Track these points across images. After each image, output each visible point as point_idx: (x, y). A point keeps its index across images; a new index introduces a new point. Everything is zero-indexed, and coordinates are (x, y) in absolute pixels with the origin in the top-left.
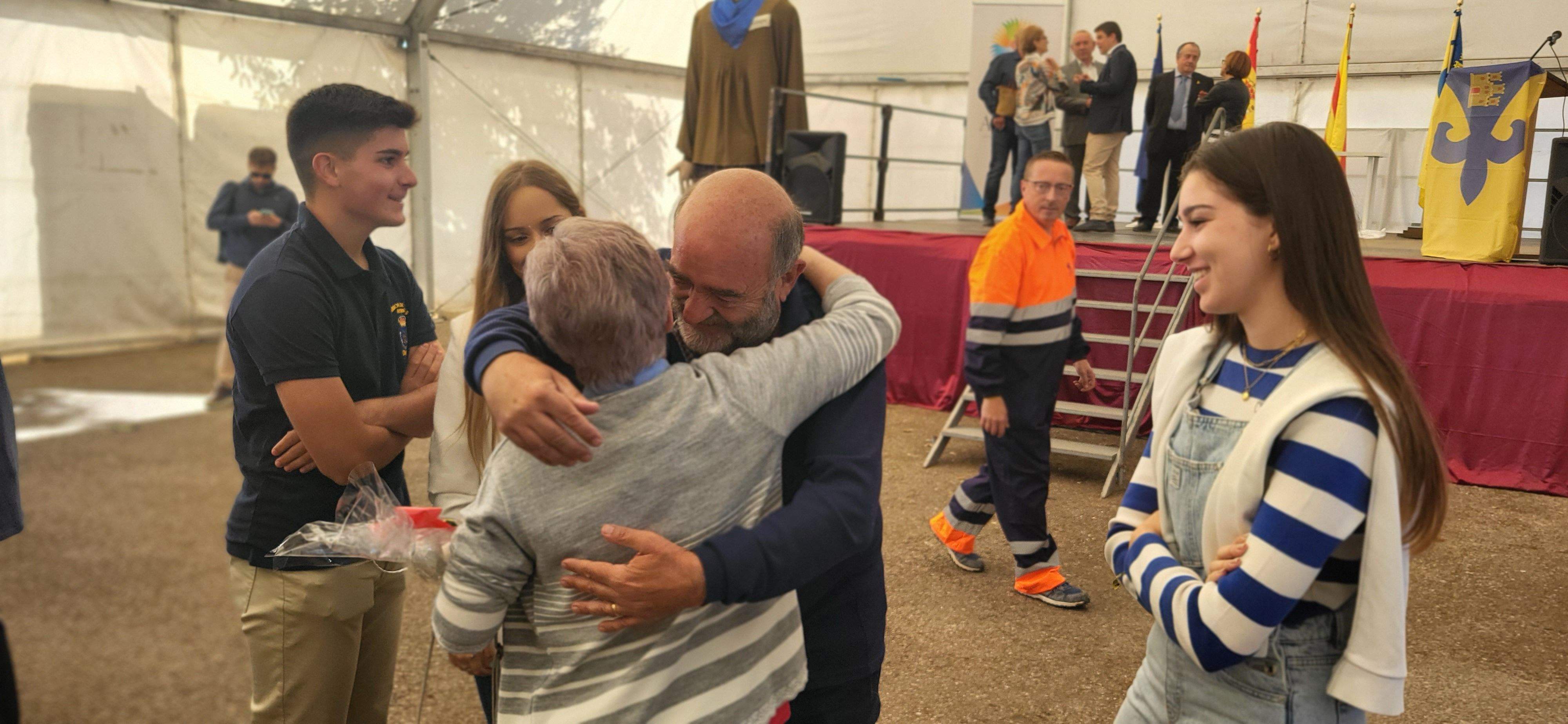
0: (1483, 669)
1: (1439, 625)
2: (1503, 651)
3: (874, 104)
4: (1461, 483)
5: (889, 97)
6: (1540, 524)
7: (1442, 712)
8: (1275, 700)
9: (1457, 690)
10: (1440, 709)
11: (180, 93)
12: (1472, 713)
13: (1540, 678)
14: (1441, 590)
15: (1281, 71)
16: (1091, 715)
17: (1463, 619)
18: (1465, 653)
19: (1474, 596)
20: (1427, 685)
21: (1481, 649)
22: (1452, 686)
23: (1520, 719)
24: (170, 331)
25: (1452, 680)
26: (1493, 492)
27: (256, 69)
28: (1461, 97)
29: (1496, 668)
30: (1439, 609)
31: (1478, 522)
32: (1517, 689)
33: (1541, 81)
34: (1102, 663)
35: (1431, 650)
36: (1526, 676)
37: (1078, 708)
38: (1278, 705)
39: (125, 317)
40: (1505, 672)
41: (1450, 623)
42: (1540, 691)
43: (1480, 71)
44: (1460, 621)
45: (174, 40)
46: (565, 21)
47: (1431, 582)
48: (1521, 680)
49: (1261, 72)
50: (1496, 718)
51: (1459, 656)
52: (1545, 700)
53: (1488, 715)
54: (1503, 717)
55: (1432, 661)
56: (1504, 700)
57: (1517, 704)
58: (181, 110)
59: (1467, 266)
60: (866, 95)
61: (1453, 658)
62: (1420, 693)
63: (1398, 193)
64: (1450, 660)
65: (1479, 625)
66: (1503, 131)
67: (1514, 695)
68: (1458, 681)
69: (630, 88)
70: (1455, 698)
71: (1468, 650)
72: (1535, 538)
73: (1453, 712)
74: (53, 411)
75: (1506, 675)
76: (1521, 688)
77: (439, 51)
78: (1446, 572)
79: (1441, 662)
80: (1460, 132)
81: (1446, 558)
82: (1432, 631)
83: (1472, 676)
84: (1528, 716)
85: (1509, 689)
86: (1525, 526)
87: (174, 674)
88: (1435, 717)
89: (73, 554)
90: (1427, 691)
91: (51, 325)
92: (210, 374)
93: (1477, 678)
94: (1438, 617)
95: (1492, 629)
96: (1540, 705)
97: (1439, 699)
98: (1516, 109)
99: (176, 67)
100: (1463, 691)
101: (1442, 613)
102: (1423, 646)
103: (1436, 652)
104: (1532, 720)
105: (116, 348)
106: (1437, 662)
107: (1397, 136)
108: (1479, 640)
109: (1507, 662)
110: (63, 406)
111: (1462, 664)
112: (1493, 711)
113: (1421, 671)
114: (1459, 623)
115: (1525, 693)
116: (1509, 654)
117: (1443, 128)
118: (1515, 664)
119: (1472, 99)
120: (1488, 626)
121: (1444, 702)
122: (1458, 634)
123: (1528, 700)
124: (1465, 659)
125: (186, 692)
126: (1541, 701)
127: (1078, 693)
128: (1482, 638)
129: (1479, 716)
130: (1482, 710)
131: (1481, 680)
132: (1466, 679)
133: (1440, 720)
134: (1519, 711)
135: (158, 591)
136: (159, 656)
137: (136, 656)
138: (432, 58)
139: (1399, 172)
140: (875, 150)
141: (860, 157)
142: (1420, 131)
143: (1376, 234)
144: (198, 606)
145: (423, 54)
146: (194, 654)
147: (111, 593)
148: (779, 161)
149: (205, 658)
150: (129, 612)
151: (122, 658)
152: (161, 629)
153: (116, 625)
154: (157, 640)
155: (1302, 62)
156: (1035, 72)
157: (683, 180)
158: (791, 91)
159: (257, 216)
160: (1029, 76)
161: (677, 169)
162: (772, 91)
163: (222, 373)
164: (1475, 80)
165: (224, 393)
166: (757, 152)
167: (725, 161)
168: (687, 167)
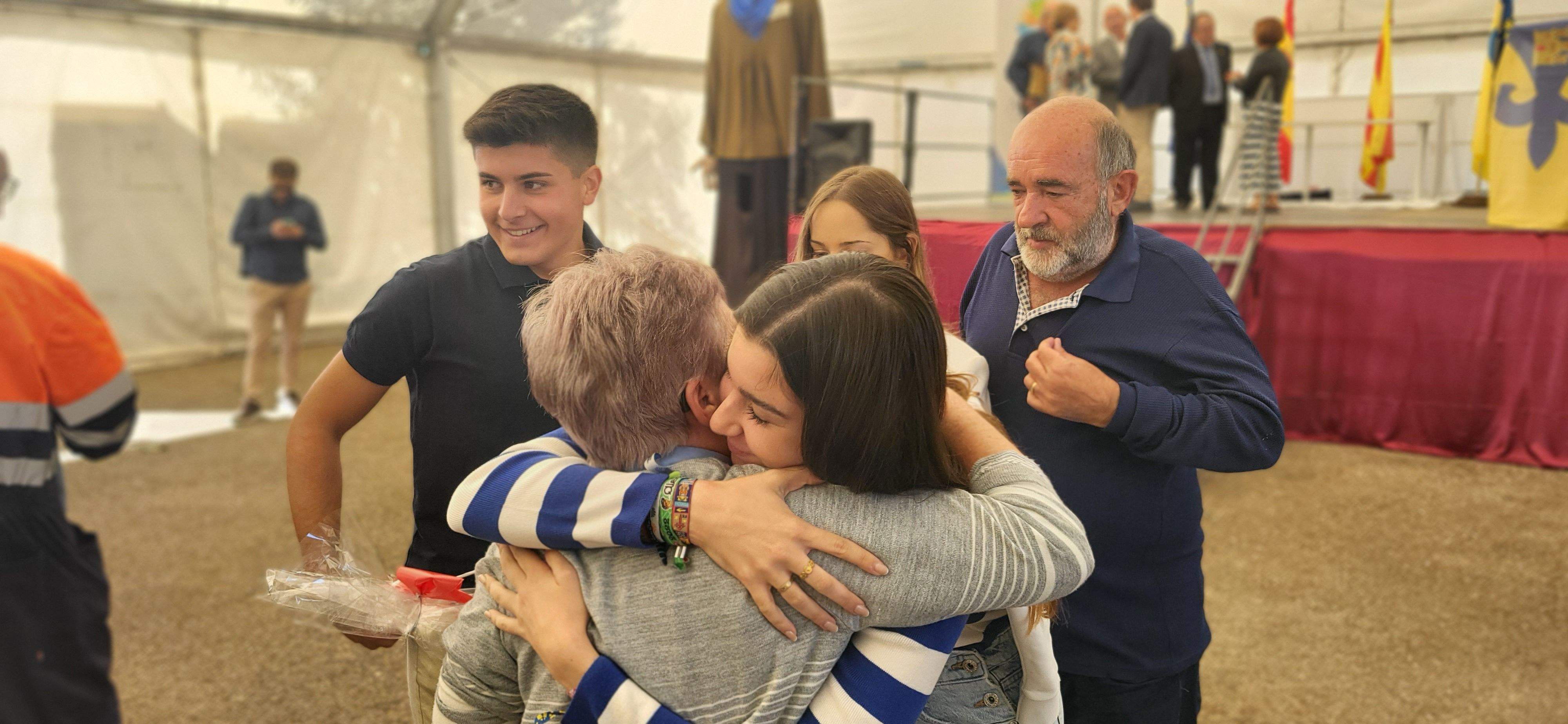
3: (897, 90)
5: (912, 82)
11: (202, 107)
15: (1318, 38)
24: (200, 346)
27: (277, 80)
28: (1523, 55)
39: (157, 333)
43: (1545, 28)
45: (196, 55)
46: (583, 21)
47: (1531, 583)
49: (1301, 40)
58: (204, 124)
59: (1542, 235)
60: (888, 81)
63: (1449, 160)
69: (648, 82)
77: (459, 56)
80: (1524, 93)
94: (1545, 620)
99: (198, 82)
105: (146, 365)
107: (1445, 101)
117: (1505, 92)
119: (1537, 58)
135: (180, 626)
136: (179, 698)
137: (155, 698)
138: (452, 62)
139: (1449, 138)
140: (902, 138)
141: (886, 145)
142: (1474, 94)
143: (1430, 204)
144: (220, 641)
145: (443, 59)
146: (215, 694)
147: (133, 628)
148: (804, 152)
149: (227, 699)
150: (150, 649)
151: (141, 700)
152: (183, 667)
153: (137, 664)
154: (178, 680)
155: (1341, 29)
156: (1066, 49)
157: (707, 173)
158: (813, 80)
159: (280, 227)
160: (1059, 53)
161: (701, 164)
162: (795, 80)
163: (249, 390)
164: (1538, 37)
165: (252, 408)
166: (781, 144)
167: (749, 154)
168: (711, 162)
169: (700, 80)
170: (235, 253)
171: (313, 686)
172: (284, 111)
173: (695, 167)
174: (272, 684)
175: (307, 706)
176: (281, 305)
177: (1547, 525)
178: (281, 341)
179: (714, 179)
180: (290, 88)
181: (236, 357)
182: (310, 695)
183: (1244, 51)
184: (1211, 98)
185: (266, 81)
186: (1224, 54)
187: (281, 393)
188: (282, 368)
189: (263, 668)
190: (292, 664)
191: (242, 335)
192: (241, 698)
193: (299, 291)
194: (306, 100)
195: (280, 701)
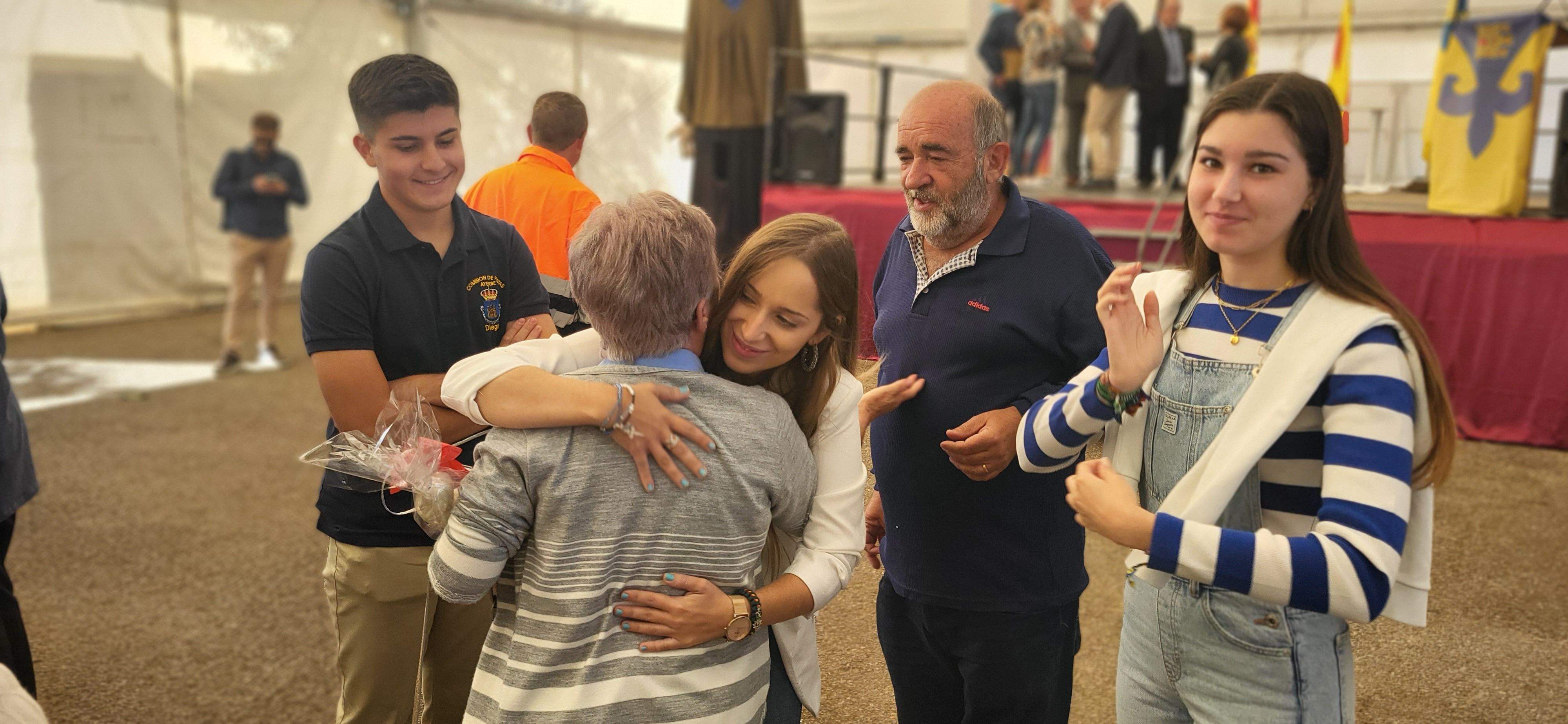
0: (1497, 627)
1: (1451, 582)
2: (1516, 608)
3: (871, 65)
4: (1469, 438)
5: (886, 58)
6: (1550, 480)
7: (1456, 671)
8: (1281, 654)
9: (1471, 648)
10: (1454, 668)
11: (178, 62)
12: (1486, 671)
13: (1554, 636)
14: (1453, 548)
15: (1282, 24)
16: (1102, 676)
17: (1475, 576)
18: (1478, 611)
19: (1485, 554)
20: (1441, 643)
21: (1493, 606)
22: (1465, 644)
23: (1536, 677)
24: (174, 299)
25: (1466, 639)
26: (1501, 448)
27: (252, 35)
28: (1467, 47)
29: (1510, 626)
30: (1451, 567)
31: (1487, 479)
32: (1531, 647)
33: (1550, 32)
34: (1112, 624)
35: (1444, 608)
36: (1541, 634)
37: (1090, 670)
38: (1284, 658)
39: (132, 286)
40: (1519, 630)
41: (1461, 581)
42: (1555, 649)
43: (1489, 23)
44: (1472, 579)
45: (173, 8)
48: (1535, 638)
49: (1265, 25)
50: (1511, 677)
51: (1472, 615)
52: (1560, 657)
53: (1503, 674)
54: (1518, 675)
55: (1445, 620)
56: (1518, 658)
57: (1531, 663)
58: (179, 76)
59: (1475, 220)
60: (863, 56)
61: (1466, 617)
62: (1433, 651)
63: (1401, 147)
64: (1462, 619)
65: (1491, 582)
66: (1511, 83)
67: (1528, 654)
68: (1472, 640)
69: (627, 50)
70: (1469, 657)
71: (1481, 608)
72: (1546, 493)
73: (1467, 670)
74: (64, 380)
75: (1520, 633)
76: (1536, 646)
77: (436, 16)
78: (1456, 530)
79: (1454, 620)
80: (1467, 84)
81: (1456, 515)
82: (1444, 589)
83: (1485, 634)
84: (1544, 674)
85: (1524, 648)
86: (1535, 482)
87: (189, 642)
88: (1450, 676)
89: (86, 523)
90: (1441, 650)
91: (57, 293)
92: (217, 341)
93: (1491, 636)
94: (1450, 574)
95: (1505, 587)
96: (1556, 663)
97: (1453, 657)
98: (1525, 61)
99: (175, 36)
100: (1477, 650)
101: (1453, 571)
102: (1435, 604)
103: (1449, 610)
104: (1548, 678)
105: (122, 316)
106: (1450, 621)
107: (1400, 89)
108: (1492, 598)
109: (1521, 619)
110: (72, 375)
111: (1475, 622)
112: (1508, 669)
113: (1434, 629)
114: (1471, 581)
115: (1540, 651)
116: (1523, 611)
117: (1449, 82)
118: (1529, 622)
119: (1480, 51)
120: (1500, 583)
121: (1457, 661)
122: (1471, 592)
123: (1543, 657)
124: (1478, 617)
125: (201, 660)
126: (1556, 659)
127: (1089, 655)
128: (1496, 596)
129: (1494, 675)
130: (1497, 669)
131: (1495, 638)
132: (1479, 637)
133: (1454, 678)
134: (1535, 669)
135: (171, 560)
136: (174, 625)
137: (151, 624)
138: (431, 23)
139: (1402, 125)
140: (875, 110)
141: (860, 118)
142: (1424, 84)
143: (1380, 188)
144: (211, 574)
145: (422, 18)
146: (209, 622)
147: (125, 562)
148: (779, 122)
149: (220, 626)
150: (143, 580)
151: (138, 626)
152: (176, 597)
153: (131, 594)
154: (172, 608)
155: (1304, 15)
156: (1041, 30)
157: (685, 142)
158: (790, 52)
159: (261, 183)
160: (1033, 34)
161: (677, 132)
162: (772, 52)
163: (229, 341)
164: (1482, 32)
165: (232, 360)
166: (757, 114)
167: (726, 123)
168: (688, 130)
169: (679, 49)
170: (216, 208)
171: (303, 615)
172: (256, 63)
173: (672, 135)
174: (262, 613)
175: (297, 633)
176: (261, 259)
177: (1463, 491)
178: (261, 296)
179: (691, 147)
180: (264, 42)
181: (217, 310)
182: (299, 624)
183: (1208, 35)
184: (1175, 79)
185: (241, 36)
186: (1187, 37)
187: (262, 344)
188: (261, 321)
189: (254, 599)
190: (281, 595)
191: (222, 289)
192: (234, 625)
193: (280, 246)
194: (281, 55)
195: (272, 628)
